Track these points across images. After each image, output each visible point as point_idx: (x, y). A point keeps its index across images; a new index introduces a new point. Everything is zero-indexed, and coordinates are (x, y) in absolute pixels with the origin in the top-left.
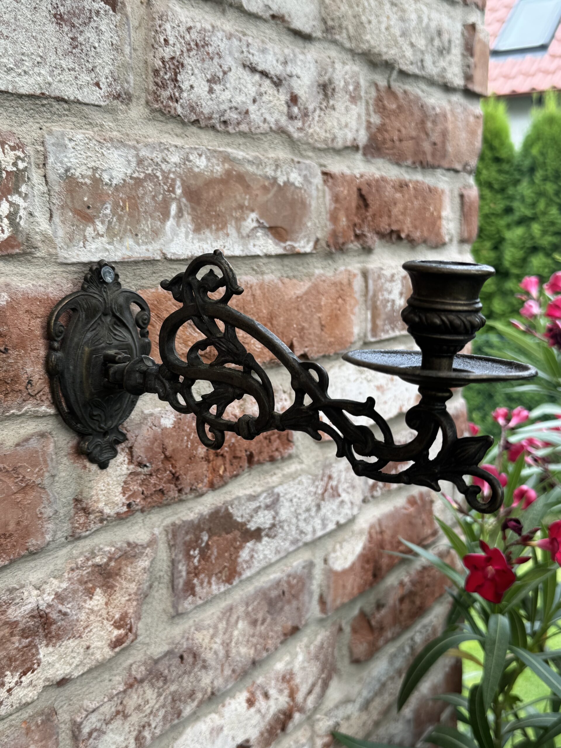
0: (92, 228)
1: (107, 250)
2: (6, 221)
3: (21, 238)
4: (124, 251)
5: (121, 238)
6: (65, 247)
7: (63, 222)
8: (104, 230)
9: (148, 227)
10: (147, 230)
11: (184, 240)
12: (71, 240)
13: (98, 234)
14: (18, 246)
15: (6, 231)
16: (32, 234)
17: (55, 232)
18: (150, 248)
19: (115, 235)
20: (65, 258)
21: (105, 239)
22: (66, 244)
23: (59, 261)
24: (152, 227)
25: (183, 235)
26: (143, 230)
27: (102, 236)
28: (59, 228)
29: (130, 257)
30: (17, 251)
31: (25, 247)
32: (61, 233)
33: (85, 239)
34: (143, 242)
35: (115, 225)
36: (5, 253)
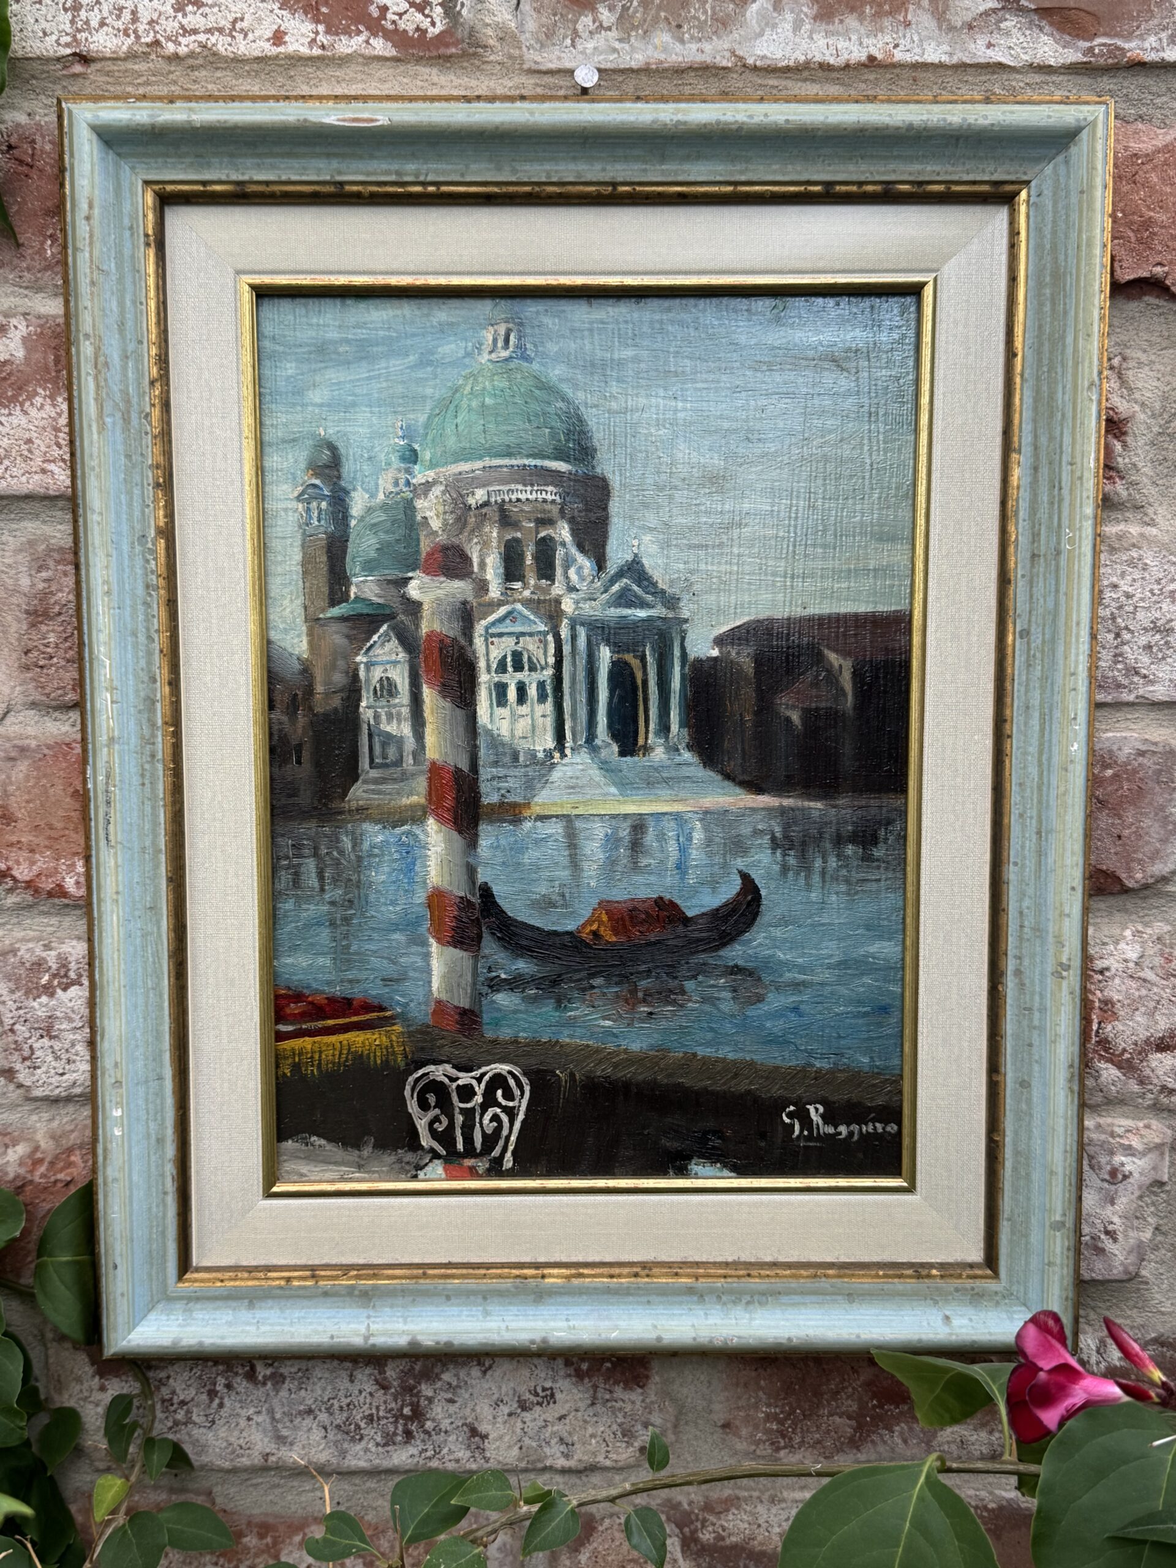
0: (590, 18)
1: (615, 50)
2: (439, 10)
3: (459, 33)
4: (649, 53)
5: (645, 32)
6: (538, 46)
7: (537, 10)
8: (613, 19)
9: (705, 12)
10: (703, 18)
11: (790, 34)
12: (548, 36)
13: (601, 25)
14: (455, 44)
15: (438, 24)
16: (478, 27)
17: (521, 25)
18: (707, 47)
19: (634, 28)
20: (536, 63)
21: (614, 34)
22: (538, 40)
23: (526, 67)
24: (714, 13)
25: (788, 26)
26: (694, 17)
27: (609, 29)
28: (528, 19)
29: (661, 62)
30: (453, 50)
31: (465, 45)
32: (531, 25)
33: (576, 34)
34: (692, 37)
35: (636, 11)
36: (435, 53)
